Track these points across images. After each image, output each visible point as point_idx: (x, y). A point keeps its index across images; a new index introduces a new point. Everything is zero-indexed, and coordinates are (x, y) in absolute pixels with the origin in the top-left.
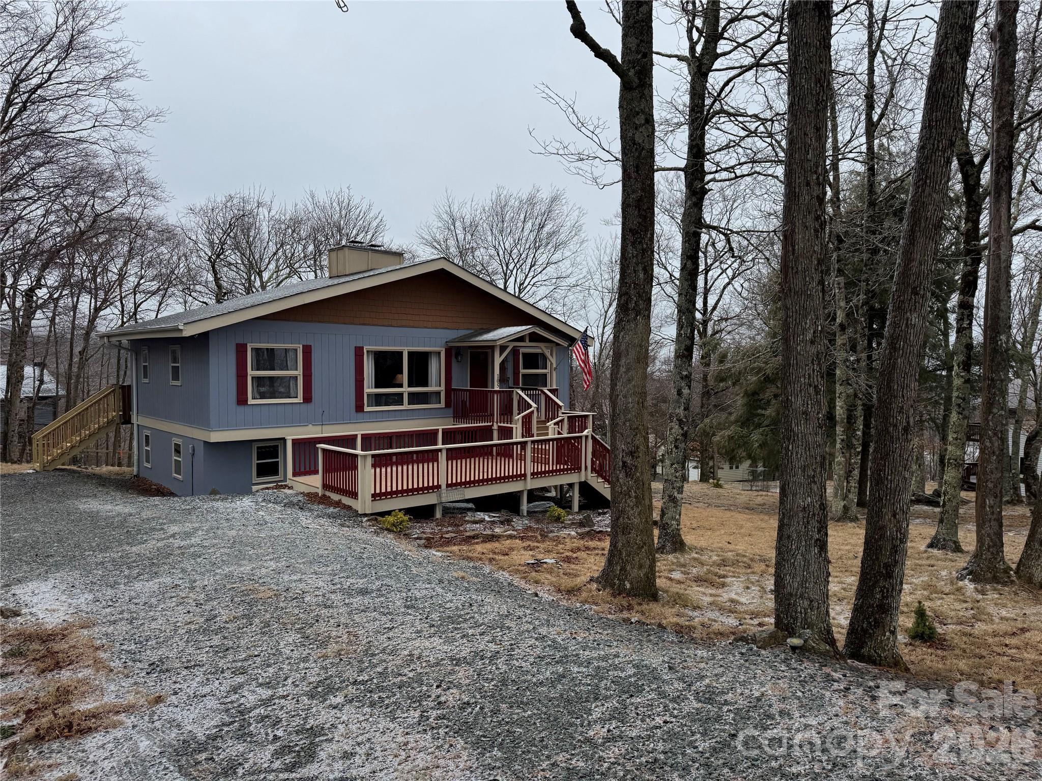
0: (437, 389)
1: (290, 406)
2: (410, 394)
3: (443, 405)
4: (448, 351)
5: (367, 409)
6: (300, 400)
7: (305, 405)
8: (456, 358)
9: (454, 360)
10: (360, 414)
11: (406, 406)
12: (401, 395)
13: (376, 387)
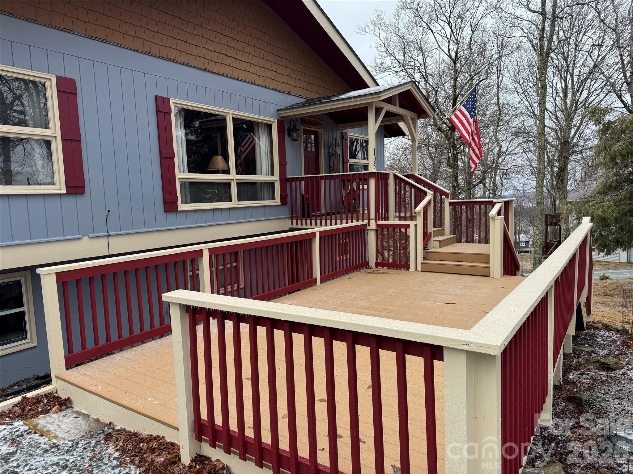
0: (270, 178)
1: (40, 201)
2: (240, 185)
3: (278, 201)
4: (281, 123)
5: (181, 207)
6: (60, 187)
7: (71, 201)
8: (289, 135)
9: (287, 139)
10: (172, 217)
11: (235, 203)
12: (227, 185)
13: (190, 171)
